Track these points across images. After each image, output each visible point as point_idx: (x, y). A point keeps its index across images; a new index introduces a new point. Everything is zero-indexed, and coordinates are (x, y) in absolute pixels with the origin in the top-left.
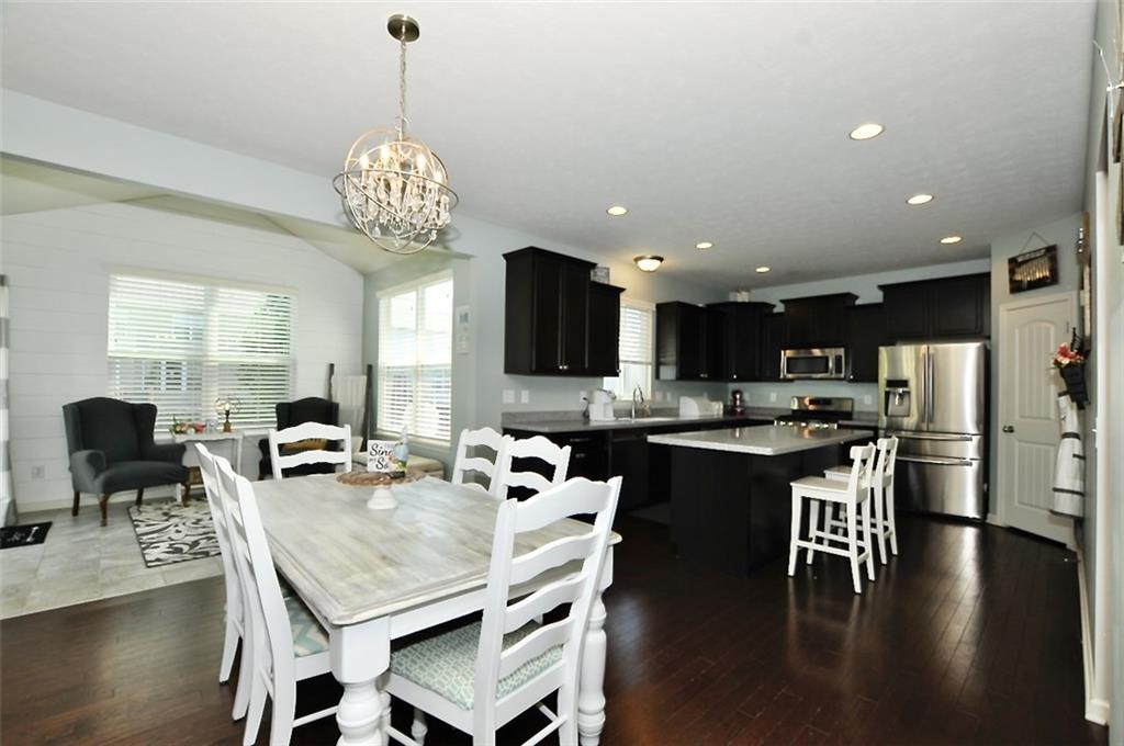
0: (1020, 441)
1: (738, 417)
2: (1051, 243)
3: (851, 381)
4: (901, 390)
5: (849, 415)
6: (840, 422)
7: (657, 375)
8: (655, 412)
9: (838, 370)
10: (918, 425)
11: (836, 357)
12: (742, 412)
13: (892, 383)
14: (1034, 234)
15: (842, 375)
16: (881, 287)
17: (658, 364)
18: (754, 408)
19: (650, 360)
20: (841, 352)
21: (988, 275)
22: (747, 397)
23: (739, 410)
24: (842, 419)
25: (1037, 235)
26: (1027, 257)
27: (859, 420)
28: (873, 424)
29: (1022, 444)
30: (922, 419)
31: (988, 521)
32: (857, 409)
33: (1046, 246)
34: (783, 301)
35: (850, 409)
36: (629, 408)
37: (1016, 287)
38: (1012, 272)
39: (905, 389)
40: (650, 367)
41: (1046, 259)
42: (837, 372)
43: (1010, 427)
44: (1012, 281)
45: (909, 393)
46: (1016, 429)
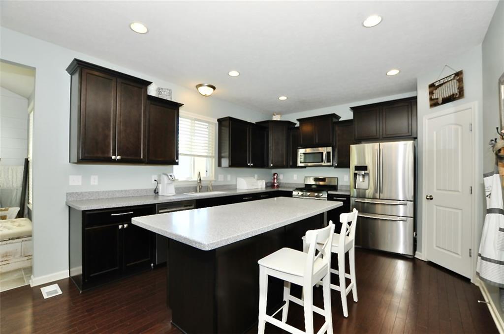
0: (436, 205)
1: (276, 189)
2: (458, 70)
3: (336, 167)
4: (363, 172)
5: (335, 188)
6: (329, 192)
7: (220, 165)
8: (215, 188)
9: (329, 161)
10: (374, 195)
11: (327, 152)
12: (278, 186)
13: (358, 168)
14: (446, 66)
15: (330, 164)
16: (352, 108)
17: (220, 158)
18: (286, 183)
19: (214, 155)
20: (330, 149)
21: (415, 98)
22: (281, 177)
23: (276, 185)
24: (330, 190)
25: (448, 66)
26: (442, 82)
27: (341, 190)
28: (347, 193)
29: (438, 208)
30: (376, 191)
31: (415, 256)
32: (340, 184)
33: (455, 72)
34: (298, 120)
35: (336, 184)
36: (195, 186)
37: (434, 103)
38: (431, 93)
39: (366, 172)
40: (214, 160)
41: (455, 81)
42: (327, 162)
43: (431, 196)
44: (431, 99)
45: (368, 174)
46: (433, 197)
